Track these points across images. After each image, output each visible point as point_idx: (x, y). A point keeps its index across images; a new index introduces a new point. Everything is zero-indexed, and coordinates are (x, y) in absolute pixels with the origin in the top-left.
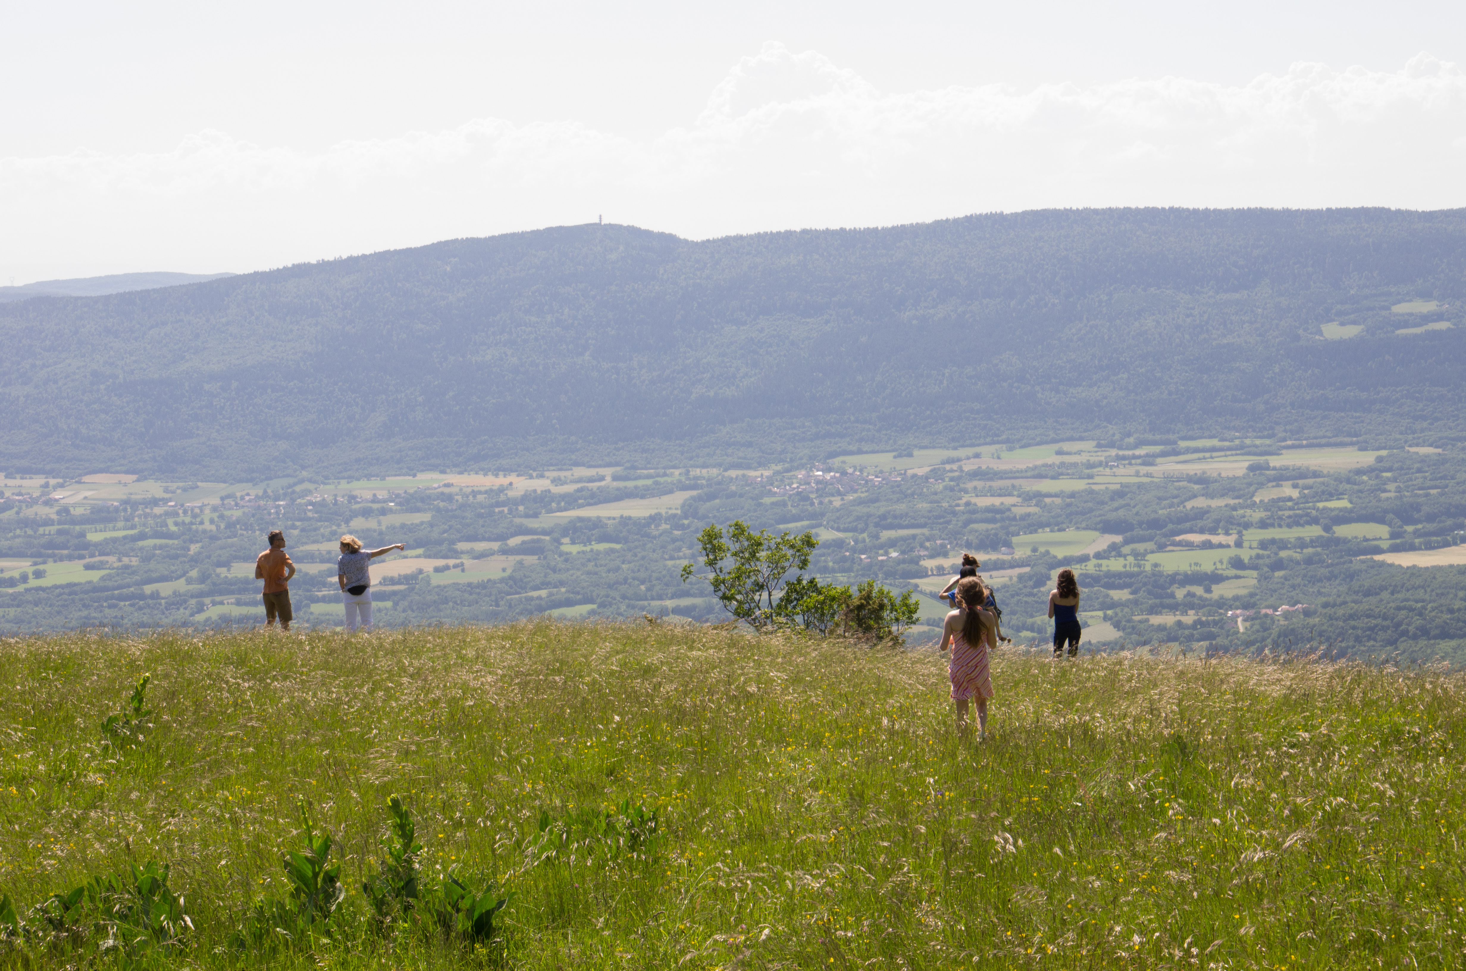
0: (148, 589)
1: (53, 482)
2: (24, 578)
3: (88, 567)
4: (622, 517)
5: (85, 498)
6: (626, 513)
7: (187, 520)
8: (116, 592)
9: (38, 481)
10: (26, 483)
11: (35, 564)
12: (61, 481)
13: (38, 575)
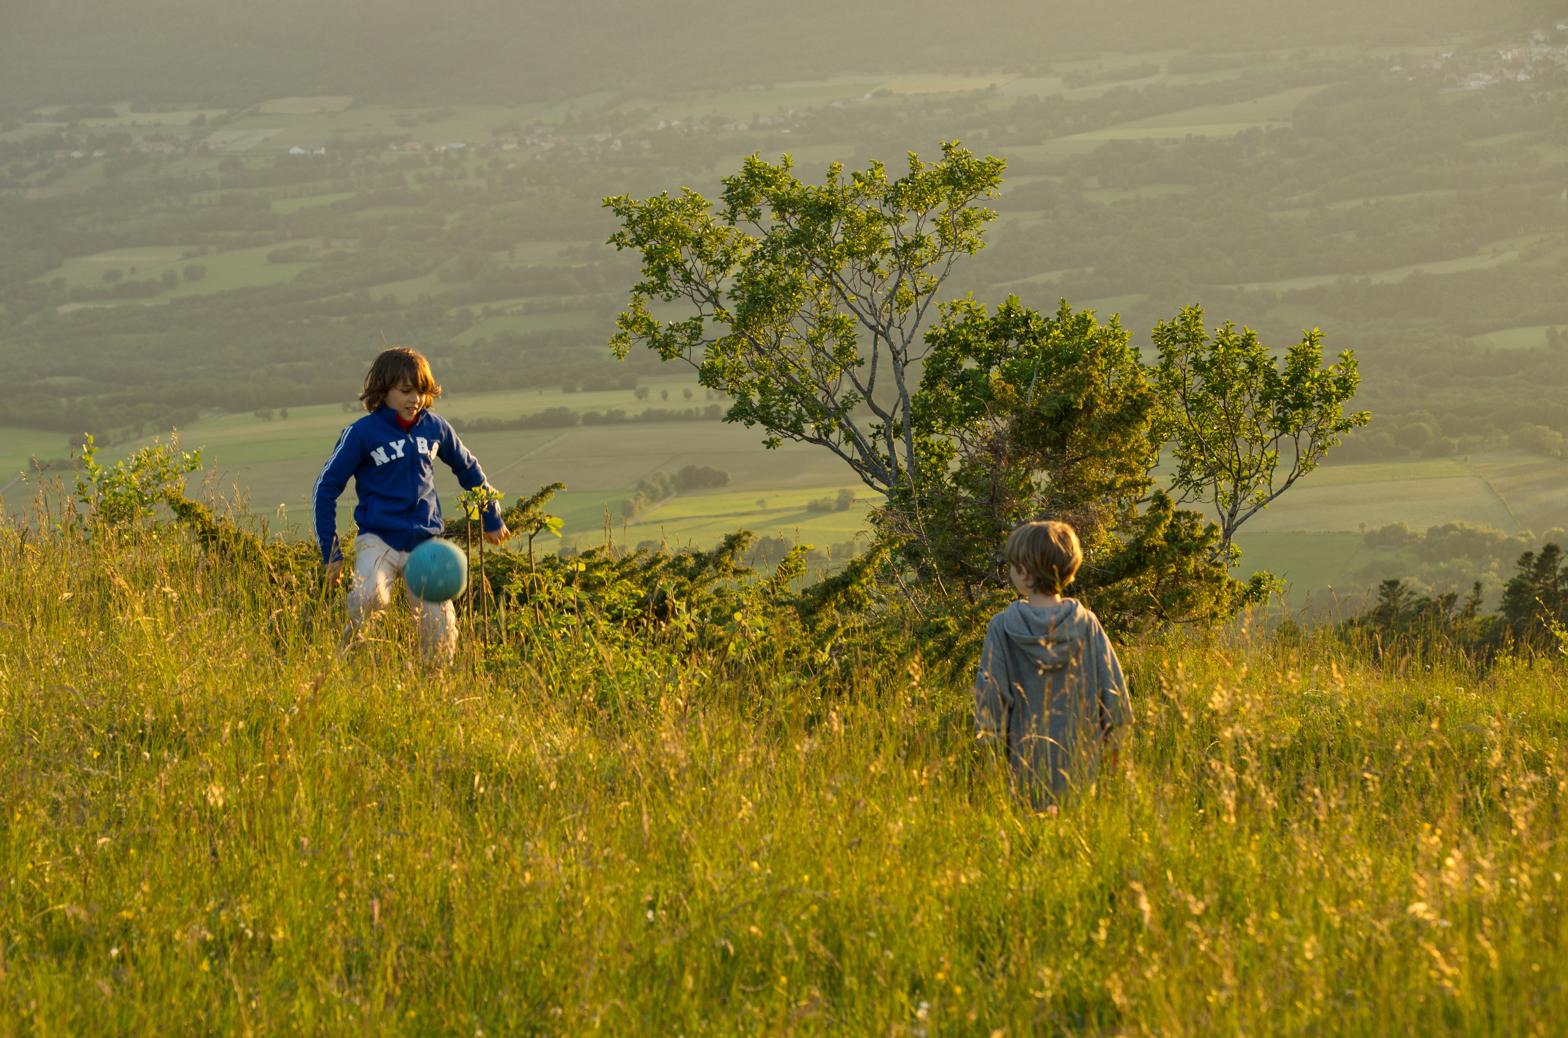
0: (377, 293)
1: (211, 114)
2: (170, 281)
3: (275, 259)
4: (1189, 137)
5: (267, 140)
6: (1196, 131)
7: (439, 170)
8: (324, 300)
9: (185, 116)
10: (166, 118)
11: (187, 256)
12: (223, 112)
13: (193, 274)
